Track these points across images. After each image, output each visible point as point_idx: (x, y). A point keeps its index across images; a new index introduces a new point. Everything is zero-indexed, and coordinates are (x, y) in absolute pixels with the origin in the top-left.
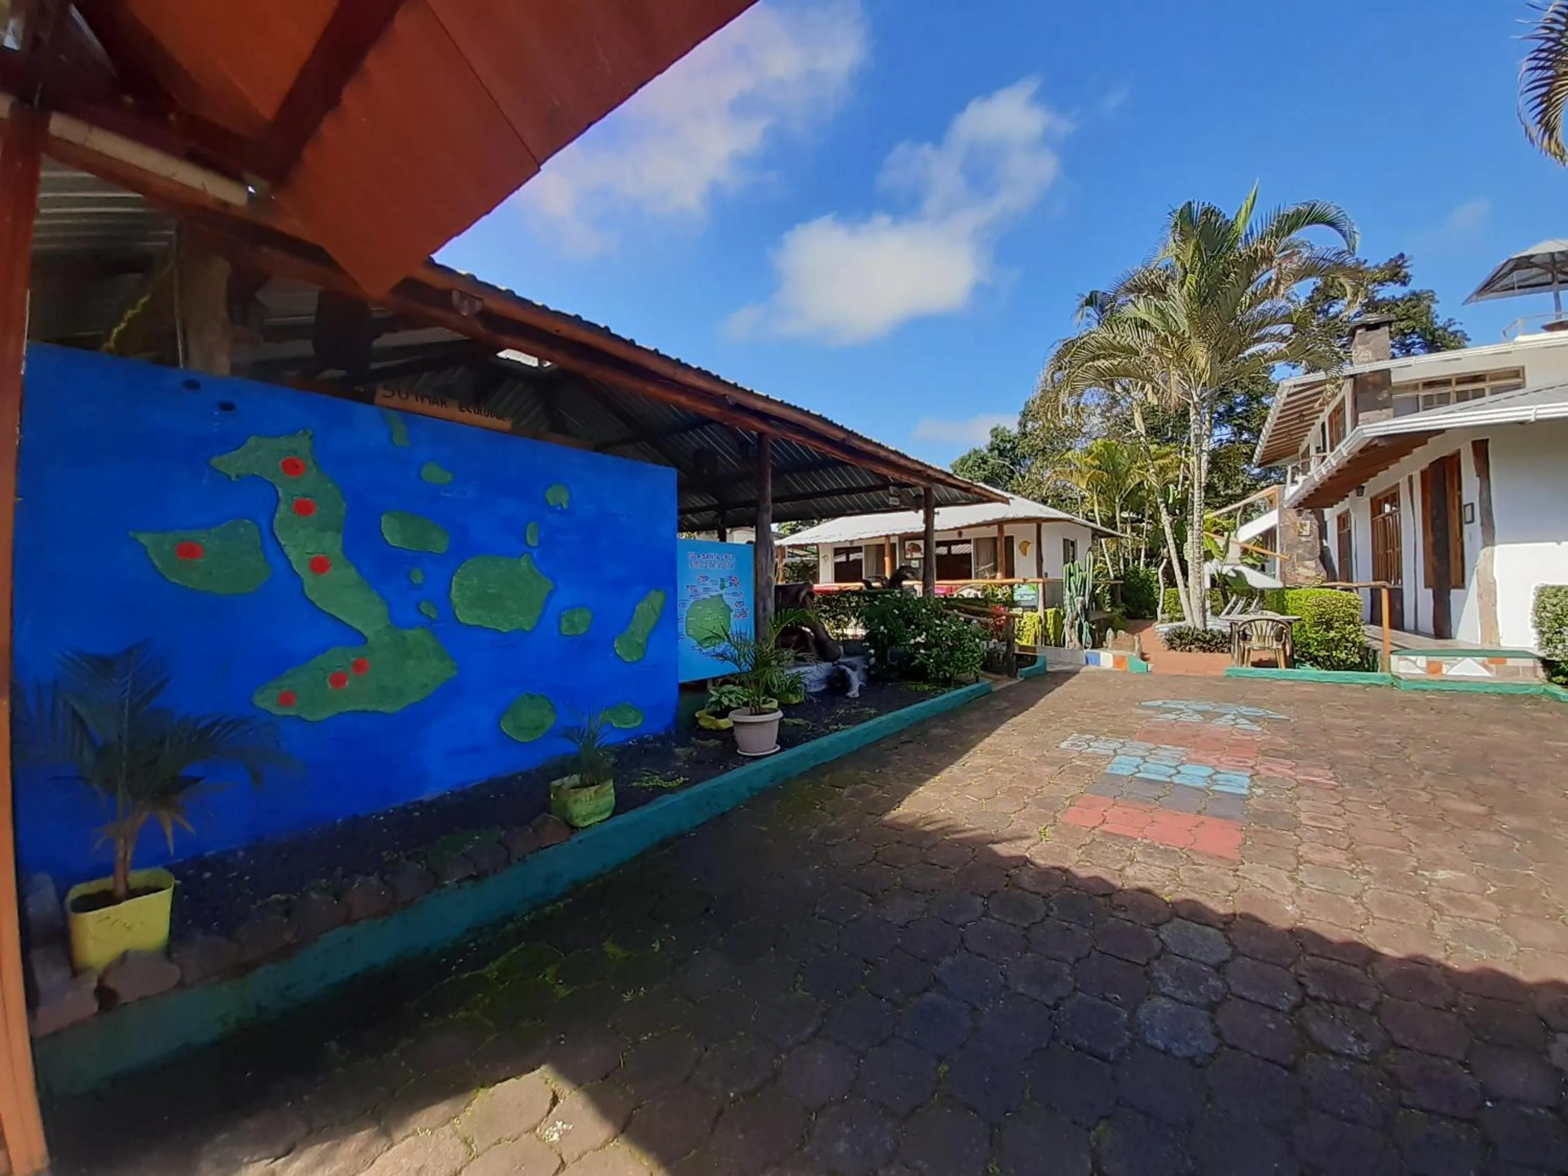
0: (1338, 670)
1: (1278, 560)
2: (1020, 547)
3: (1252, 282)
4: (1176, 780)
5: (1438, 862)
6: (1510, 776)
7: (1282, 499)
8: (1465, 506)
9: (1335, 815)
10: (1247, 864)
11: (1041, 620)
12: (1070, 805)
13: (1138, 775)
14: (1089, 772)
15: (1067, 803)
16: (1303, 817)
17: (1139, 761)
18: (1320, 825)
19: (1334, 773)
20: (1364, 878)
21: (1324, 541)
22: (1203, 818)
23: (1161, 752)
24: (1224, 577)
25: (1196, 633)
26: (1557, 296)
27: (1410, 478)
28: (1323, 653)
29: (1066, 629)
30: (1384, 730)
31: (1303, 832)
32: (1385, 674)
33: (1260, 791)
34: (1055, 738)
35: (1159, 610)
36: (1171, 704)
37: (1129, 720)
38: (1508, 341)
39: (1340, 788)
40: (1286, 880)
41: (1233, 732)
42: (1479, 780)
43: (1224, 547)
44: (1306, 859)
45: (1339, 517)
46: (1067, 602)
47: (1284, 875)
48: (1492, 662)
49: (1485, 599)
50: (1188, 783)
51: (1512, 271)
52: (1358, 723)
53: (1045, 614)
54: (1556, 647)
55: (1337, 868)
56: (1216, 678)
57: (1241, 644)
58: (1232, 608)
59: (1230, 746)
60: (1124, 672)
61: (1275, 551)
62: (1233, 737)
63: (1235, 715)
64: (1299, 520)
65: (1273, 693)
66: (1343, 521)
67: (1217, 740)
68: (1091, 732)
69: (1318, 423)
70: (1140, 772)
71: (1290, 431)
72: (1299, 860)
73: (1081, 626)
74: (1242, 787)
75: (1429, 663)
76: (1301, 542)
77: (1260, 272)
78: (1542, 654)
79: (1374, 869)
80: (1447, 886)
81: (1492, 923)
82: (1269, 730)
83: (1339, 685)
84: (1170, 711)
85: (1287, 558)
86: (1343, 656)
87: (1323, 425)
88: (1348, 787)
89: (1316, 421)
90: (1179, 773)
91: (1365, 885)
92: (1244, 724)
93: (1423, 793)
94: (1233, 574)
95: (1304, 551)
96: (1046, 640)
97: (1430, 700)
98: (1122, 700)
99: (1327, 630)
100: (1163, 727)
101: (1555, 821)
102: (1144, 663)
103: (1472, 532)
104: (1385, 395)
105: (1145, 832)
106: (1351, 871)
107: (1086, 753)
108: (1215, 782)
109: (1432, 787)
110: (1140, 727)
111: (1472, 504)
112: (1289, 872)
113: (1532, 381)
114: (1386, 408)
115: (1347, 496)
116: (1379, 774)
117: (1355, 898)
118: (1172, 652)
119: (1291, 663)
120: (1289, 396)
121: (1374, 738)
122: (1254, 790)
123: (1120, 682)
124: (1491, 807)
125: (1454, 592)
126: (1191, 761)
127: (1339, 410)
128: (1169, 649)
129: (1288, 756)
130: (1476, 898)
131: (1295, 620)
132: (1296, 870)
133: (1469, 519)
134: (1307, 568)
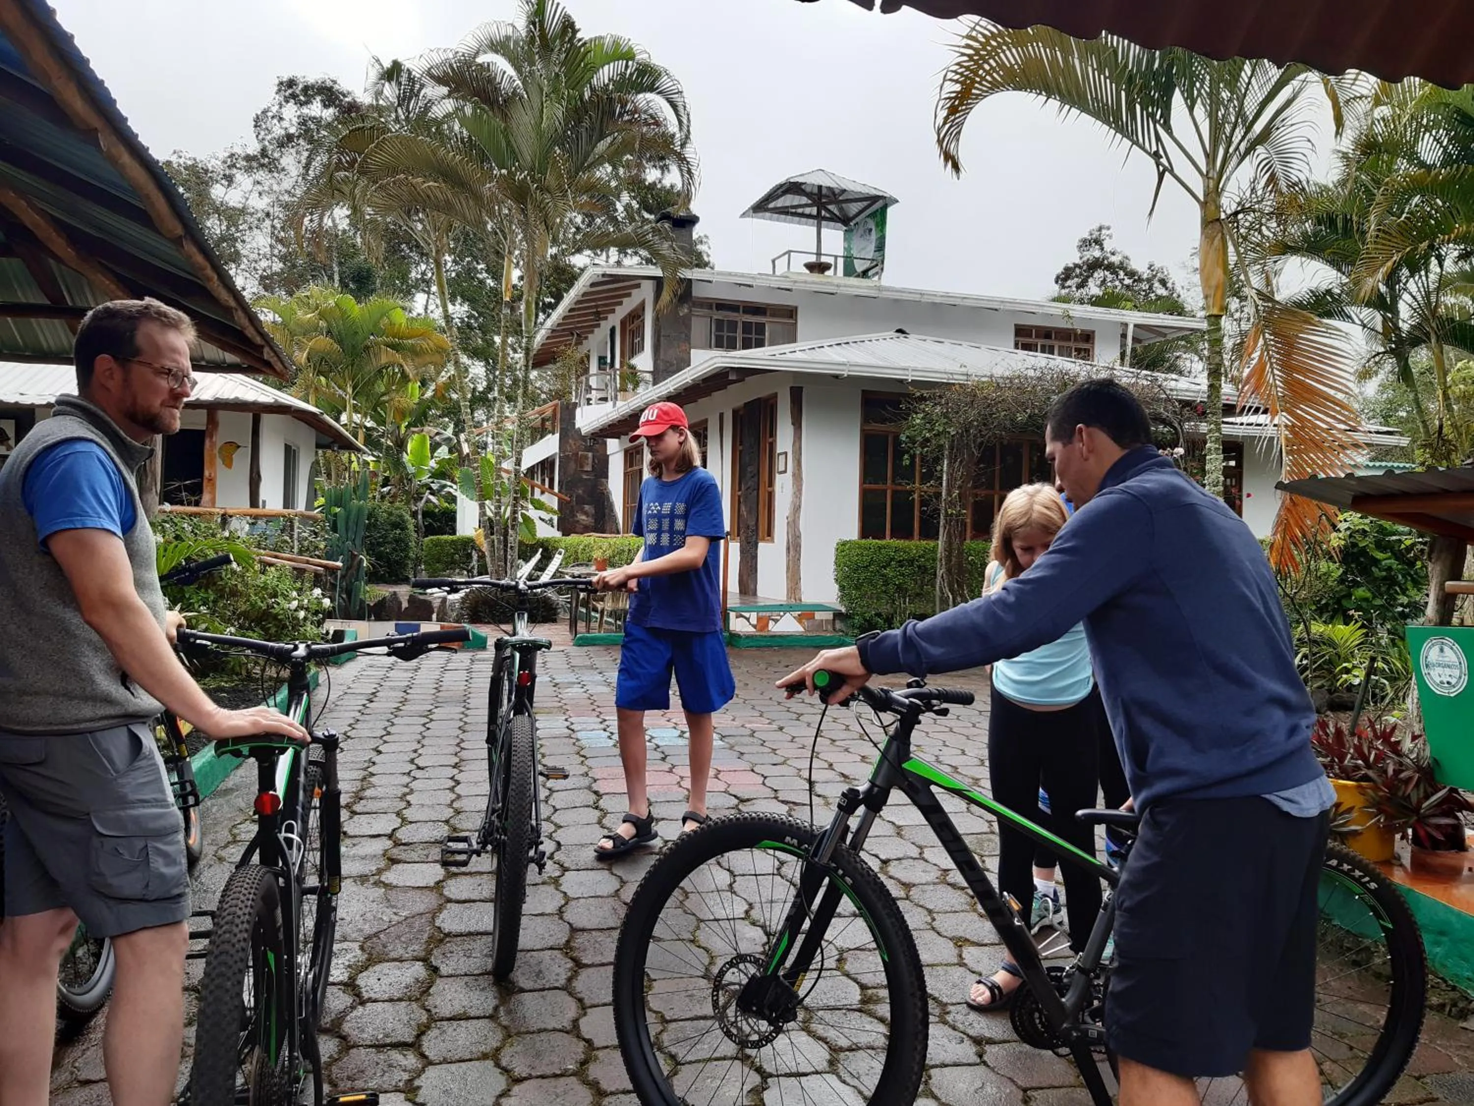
2: (220, 451)
4: (659, 743)
7: (566, 420)
8: (779, 454)
17: (605, 733)
19: (768, 719)
26: (819, 232)
27: (722, 415)
33: (731, 741)
45: (626, 452)
48: (803, 617)
50: (672, 744)
51: (785, 193)
61: (552, 489)
64: (581, 451)
66: (632, 458)
69: (606, 325)
71: (575, 328)
75: (759, 619)
78: (840, 608)
85: (567, 499)
87: (613, 330)
89: (603, 322)
95: (584, 492)
103: (783, 482)
104: (686, 311)
120: (592, 285)
122: (726, 741)
125: (761, 545)
127: (635, 315)
133: (782, 468)
134: (586, 513)
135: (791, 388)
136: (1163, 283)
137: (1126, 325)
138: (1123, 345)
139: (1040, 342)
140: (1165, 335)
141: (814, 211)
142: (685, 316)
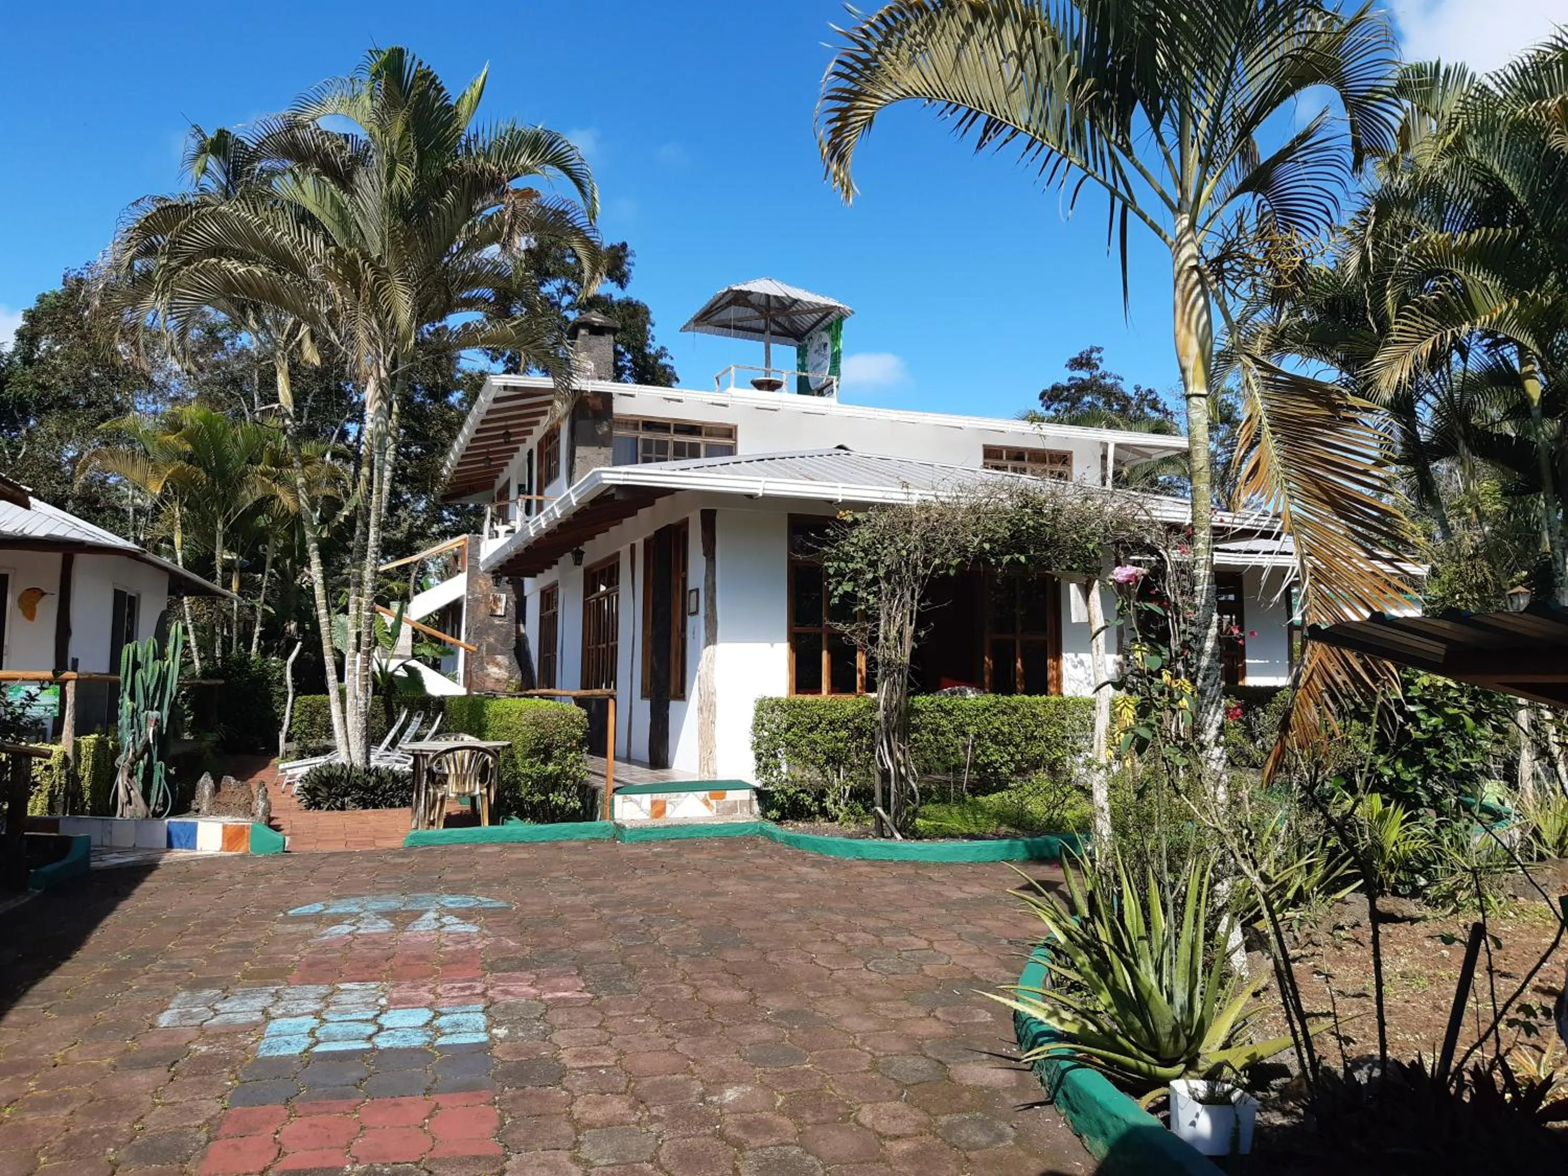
0: (553, 822)
1: (462, 653)
2: (20, 600)
3: (473, 214)
4: (382, 1042)
5: (722, 1080)
6: (757, 945)
7: (474, 556)
8: (691, 591)
9: (601, 1044)
10: (514, 1157)
11: (66, 758)
12: (209, 1140)
13: (317, 1049)
14: (227, 1063)
15: (202, 1136)
16: (566, 1056)
17: (312, 1022)
18: (588, 1064)
19: (584, 980)
20: (654, 1128)
21: (521, 626)
22: (436, 1098)
23: (344, 998)
24: (389, 678)
25: (354, 774)
26: (768, 348)
27: (633, 547)
28: (537, 798)
29: (121, 780)
30: (621, 904)
31: (572, 1082)
32: (607, 822)
33: (501, 1032)
34: (144, 1008)
35: (282, 737)
36: (339, 908)
37: (274, 949)
38: (720, 391)
39: (596, 1003)
40: (569, 1164)
41: (442, 940)
42: (731, 956)
43: (392, 627)
44: (586, 1122)
45: (543, 592)
46: (124, 720)
47: (563, 1157)
48: (712, 797)
49: (706, 715)
50: (401, 1044)
51: (729, 304)
52: (594, 898)
53: (77, 747)
54: (772, 775)
55: (622, 1124)
56: (393, 852)
57: (431, 790)
58: (402, 731)
59: (443, 964)
60: (242, 857)
61: (459, 638)
62: (443, 949)
63: (437, 911)
64: (493, 592)
65: (479, 867)
66: (548, 598)
67: (422, 957)
68: (209, 983)
69: (524, 449)
70: (317, 1043)
71: (488, 453)
72: (578, 1126)
73: (149, 770)
74: (478, 1031)
75: (654, 803)
76: (493, 626)
77: (486, 203)
78: (758, 784)
79: (662, 1111)
80: (738, 1109)
81: (791, 1144)
82: (489, 929)
83: (555, 845)
84: (337, 920)
85: (474, 649)
86: (561, 800)
87: (530, 453)
88: (605, 998)
89: (521, 446)
90: (381, 1028)
91: (658, 1137)
92: (455, 925)
93: (683, 987)
94: (402, 673)
95: (496, 640)
96: (74, 803)
97: (657, 855)
98: (253, 911)
99: (545, 762)
100: (334, 951)
101: (811, 994)
102: (278, 836)
103: (696, 625)
104: (606, 429)
105: (353, 1152)
106: (638, 1124)
107: (209, 1027)
108: (439, 1032)
109: (690, 975)
110: (297, 958)
111: (697, 590)
112: (569, 1149)
113: (745, 446)
114: (605, 446)
115: (556, 563)
116: (634, 970)
117: (651, 1162)
118: (313, 813)
119: (498, 814)
120: (496, 400)
121: (614, 918)
122: (495, 1031)
123: (240, 877)
124: (751, 990)
125: (673, 704)
126: (396, 1003)
127: (551, 436)
128: (308, 808)
129: (524, 965)
130: (767, 1115)
131: (503, 747)
132: (577, 1144)
133: (693, 609)
134: (498, 665)
135: (703, 511)
136: (1154, 405)
137: (1107, 444)
138: (1104, 467)
139: (1010, 464)
140: (1150, 456)
141: (761, 324)
142: (605, 434)
